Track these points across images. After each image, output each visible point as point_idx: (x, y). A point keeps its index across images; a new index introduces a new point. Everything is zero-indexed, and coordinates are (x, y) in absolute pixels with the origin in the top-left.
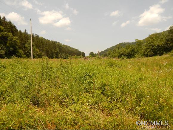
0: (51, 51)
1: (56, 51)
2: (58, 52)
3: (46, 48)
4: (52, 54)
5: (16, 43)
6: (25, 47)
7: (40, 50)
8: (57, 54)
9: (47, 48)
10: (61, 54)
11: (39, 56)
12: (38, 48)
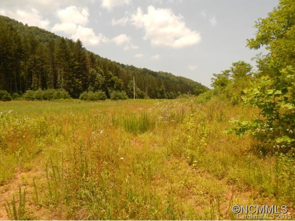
0: (155, 90)
1: (160, 90)
2: (163, 90)
3: (148, 86)
4: (156, 92)
5: (120, 84)
6: (127, 88)
7: (141, 90)
8: (162, 93)
9: (150, 86)
10: (168, 92)
11: (141, 97)
12: (139, 88)
